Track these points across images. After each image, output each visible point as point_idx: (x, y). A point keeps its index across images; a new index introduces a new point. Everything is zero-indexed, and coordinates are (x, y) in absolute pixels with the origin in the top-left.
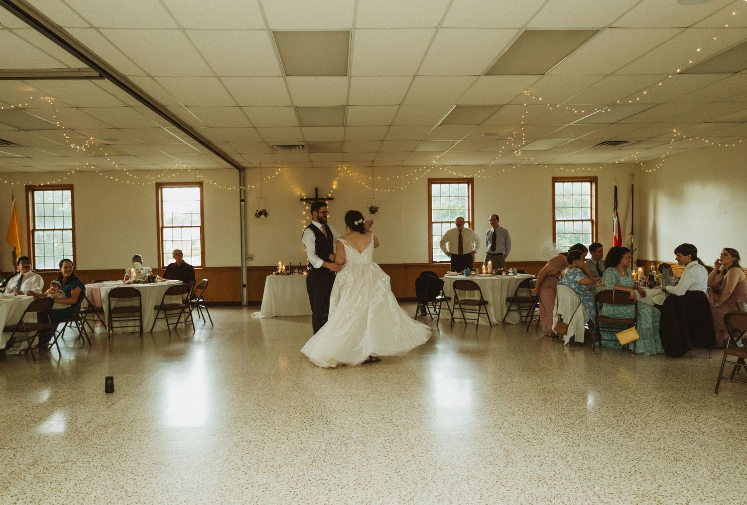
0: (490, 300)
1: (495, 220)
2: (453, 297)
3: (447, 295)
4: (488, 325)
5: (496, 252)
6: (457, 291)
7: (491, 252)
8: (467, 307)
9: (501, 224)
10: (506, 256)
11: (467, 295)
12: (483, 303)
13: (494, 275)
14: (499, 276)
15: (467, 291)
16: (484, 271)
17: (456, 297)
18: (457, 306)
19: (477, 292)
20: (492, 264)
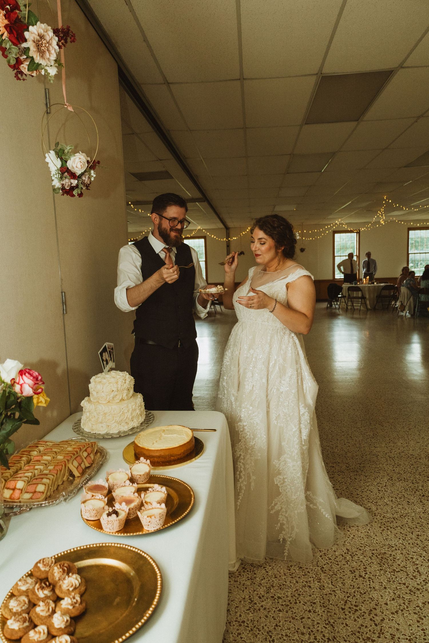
0: (367, 297)
1: (368, 255)
2: (347, 295)
3: (344, 295)
4: (366, 309)
5: (370, 272)
6: (350, 292)
7: (367, 273)
8: (355, 300)
9: (373, 257)
10: (374, 275)
11: (355, 294)
12: (363, 298)
13: (370, 284)
14: (372, 285)
15: (355, 292)
16: (365, 282)
17: (349, 295)
18: (350, 300)
19: (360, 293)
20: (369, 278)
